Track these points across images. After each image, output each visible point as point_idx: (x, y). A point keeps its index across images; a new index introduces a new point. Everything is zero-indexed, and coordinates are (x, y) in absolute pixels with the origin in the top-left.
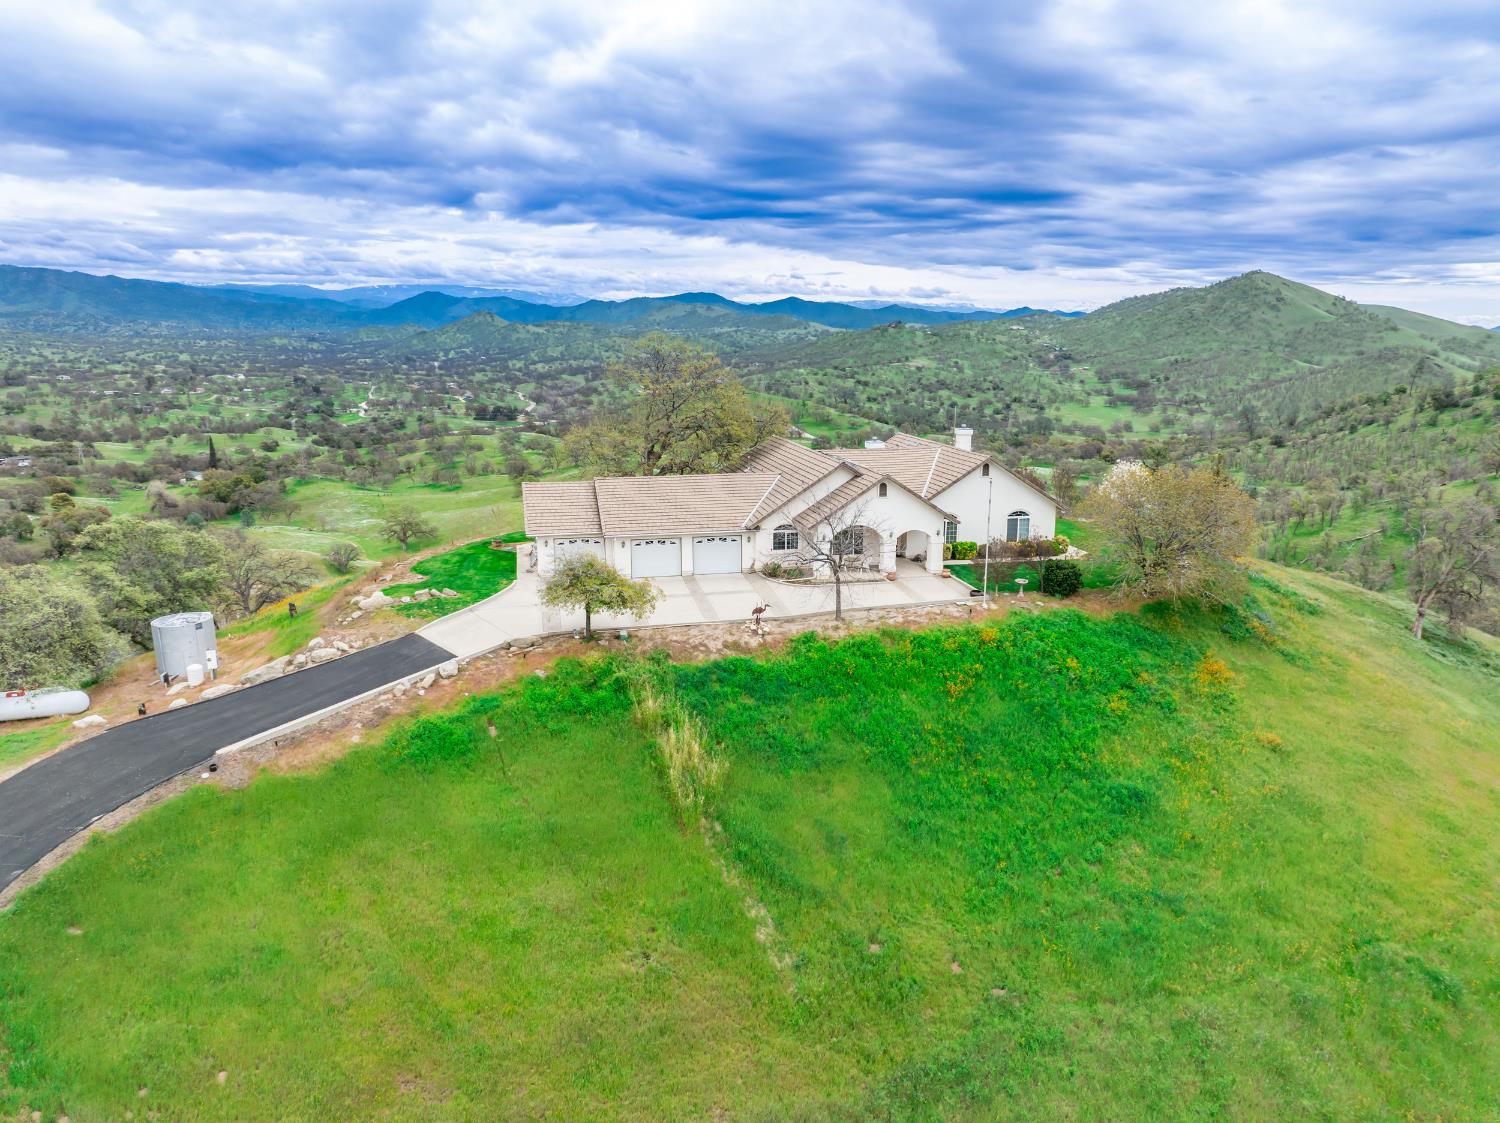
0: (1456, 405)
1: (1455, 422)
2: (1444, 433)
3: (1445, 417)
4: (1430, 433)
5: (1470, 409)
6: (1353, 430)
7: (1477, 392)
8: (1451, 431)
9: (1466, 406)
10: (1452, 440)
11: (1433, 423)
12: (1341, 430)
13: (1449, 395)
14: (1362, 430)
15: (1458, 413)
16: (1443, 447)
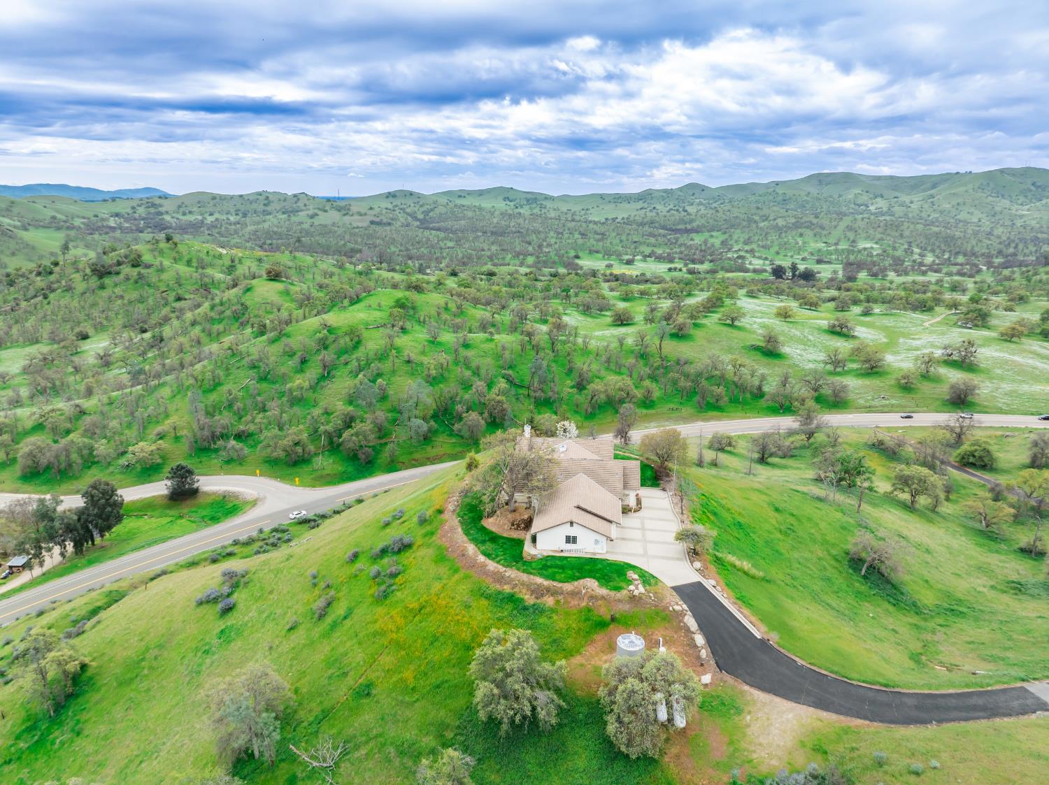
0: (110, 273)
1: (116, 285)
2: (114, 293)
3: (108, 281)
4: (105, 294)
5: (122, 276)
6: (45, 297)
7: (119, 263)
8: (118, 291)
9: (118, 273)
10: (122, 297)
11: (102, 287)
12: (35, 296)
13: (103, 266)
14: (52, 296)
15: (115, 279)
16: (119, 302)
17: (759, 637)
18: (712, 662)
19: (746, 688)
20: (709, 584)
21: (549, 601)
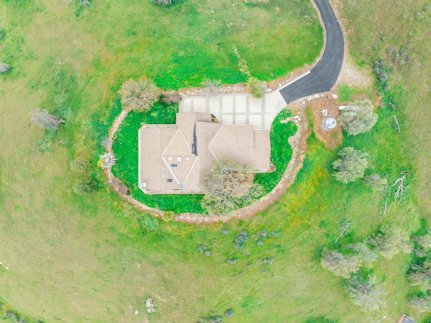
17: (310, 72)
18: (326, 93)
19: (337, 82)
20: (281, 87)
21: (302, 157)
